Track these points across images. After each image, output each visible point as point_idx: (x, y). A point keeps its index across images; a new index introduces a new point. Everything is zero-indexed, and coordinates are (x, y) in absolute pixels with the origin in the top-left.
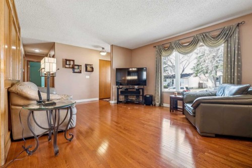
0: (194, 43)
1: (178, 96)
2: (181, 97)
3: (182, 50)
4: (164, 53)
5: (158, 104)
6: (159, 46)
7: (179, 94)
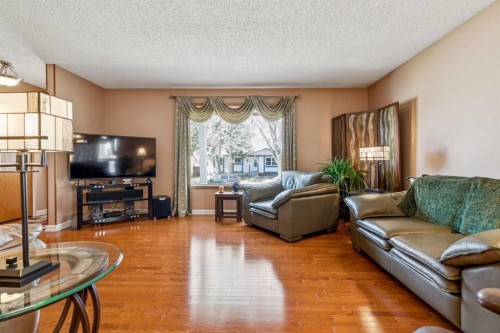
0: (246, 107)
1: (225, 193)
2: (231, 193)
3: (229, 115)
4: (193, 114)
5: (183, 212)
6: (183, 98)
7: (226, 188)
